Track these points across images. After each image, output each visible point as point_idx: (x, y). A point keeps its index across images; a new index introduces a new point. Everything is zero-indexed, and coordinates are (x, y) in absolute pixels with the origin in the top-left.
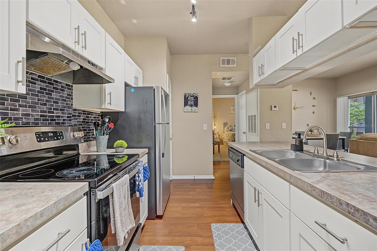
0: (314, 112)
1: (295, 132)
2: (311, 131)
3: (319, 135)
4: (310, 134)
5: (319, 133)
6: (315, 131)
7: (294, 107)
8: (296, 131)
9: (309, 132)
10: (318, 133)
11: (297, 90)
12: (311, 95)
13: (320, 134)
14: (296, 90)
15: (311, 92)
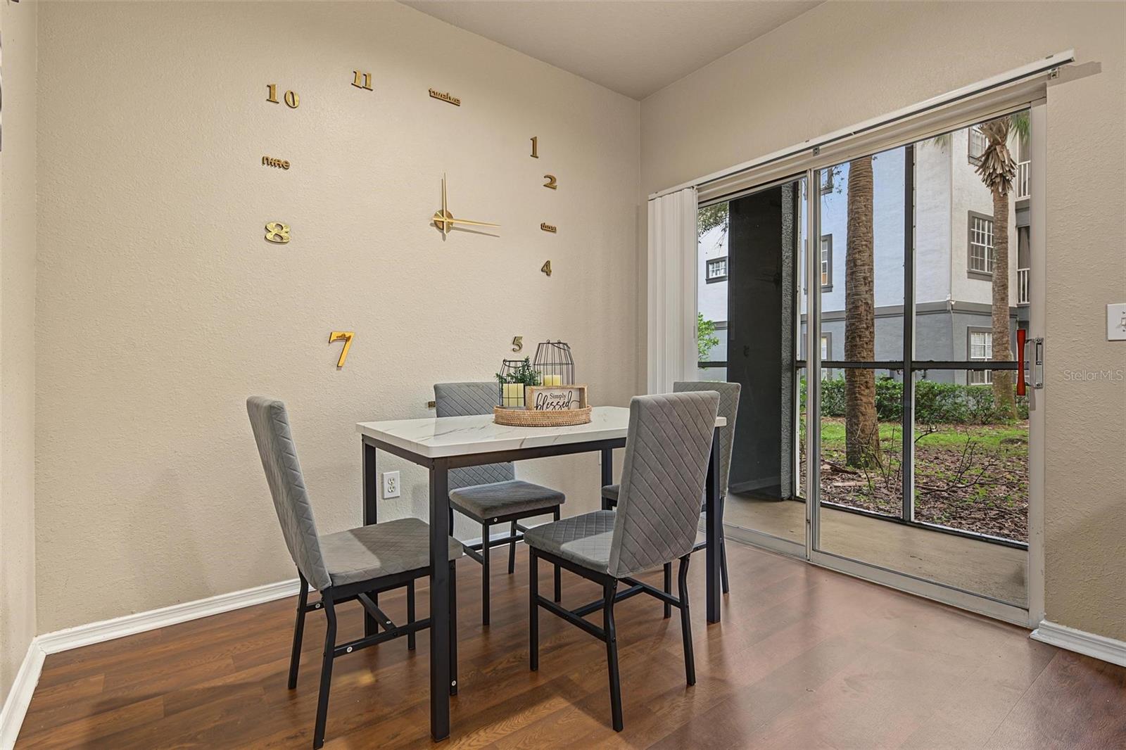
0: (548, 264)
1: (436, 388)
2: (526, 379)
3: (574, 406)
4: (513, 403)
5: (575, 396)
6: (548, 377)
7: (436, 215)
8: (439, 382)
9: (513, 386)
10: (566, 393)
11: (456, 103)
12: (534, 155)
13: (581, 404)
14: (446, 98)
15: (534, 140)
